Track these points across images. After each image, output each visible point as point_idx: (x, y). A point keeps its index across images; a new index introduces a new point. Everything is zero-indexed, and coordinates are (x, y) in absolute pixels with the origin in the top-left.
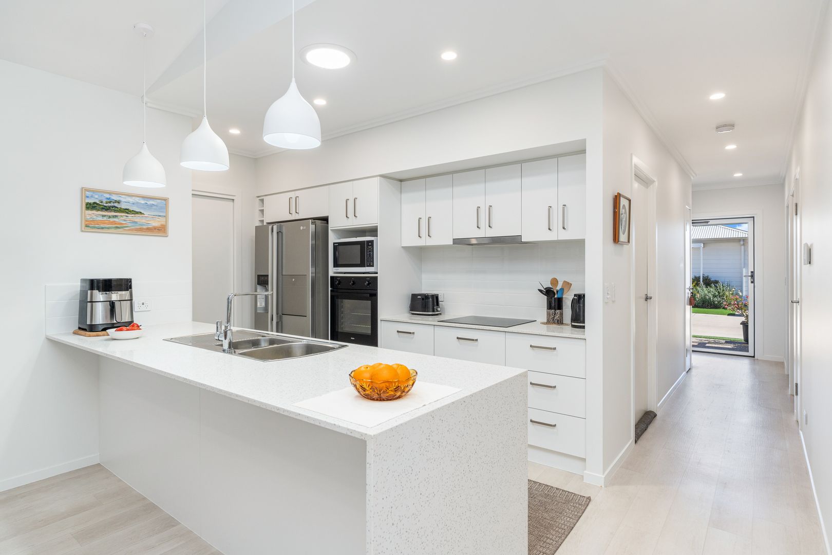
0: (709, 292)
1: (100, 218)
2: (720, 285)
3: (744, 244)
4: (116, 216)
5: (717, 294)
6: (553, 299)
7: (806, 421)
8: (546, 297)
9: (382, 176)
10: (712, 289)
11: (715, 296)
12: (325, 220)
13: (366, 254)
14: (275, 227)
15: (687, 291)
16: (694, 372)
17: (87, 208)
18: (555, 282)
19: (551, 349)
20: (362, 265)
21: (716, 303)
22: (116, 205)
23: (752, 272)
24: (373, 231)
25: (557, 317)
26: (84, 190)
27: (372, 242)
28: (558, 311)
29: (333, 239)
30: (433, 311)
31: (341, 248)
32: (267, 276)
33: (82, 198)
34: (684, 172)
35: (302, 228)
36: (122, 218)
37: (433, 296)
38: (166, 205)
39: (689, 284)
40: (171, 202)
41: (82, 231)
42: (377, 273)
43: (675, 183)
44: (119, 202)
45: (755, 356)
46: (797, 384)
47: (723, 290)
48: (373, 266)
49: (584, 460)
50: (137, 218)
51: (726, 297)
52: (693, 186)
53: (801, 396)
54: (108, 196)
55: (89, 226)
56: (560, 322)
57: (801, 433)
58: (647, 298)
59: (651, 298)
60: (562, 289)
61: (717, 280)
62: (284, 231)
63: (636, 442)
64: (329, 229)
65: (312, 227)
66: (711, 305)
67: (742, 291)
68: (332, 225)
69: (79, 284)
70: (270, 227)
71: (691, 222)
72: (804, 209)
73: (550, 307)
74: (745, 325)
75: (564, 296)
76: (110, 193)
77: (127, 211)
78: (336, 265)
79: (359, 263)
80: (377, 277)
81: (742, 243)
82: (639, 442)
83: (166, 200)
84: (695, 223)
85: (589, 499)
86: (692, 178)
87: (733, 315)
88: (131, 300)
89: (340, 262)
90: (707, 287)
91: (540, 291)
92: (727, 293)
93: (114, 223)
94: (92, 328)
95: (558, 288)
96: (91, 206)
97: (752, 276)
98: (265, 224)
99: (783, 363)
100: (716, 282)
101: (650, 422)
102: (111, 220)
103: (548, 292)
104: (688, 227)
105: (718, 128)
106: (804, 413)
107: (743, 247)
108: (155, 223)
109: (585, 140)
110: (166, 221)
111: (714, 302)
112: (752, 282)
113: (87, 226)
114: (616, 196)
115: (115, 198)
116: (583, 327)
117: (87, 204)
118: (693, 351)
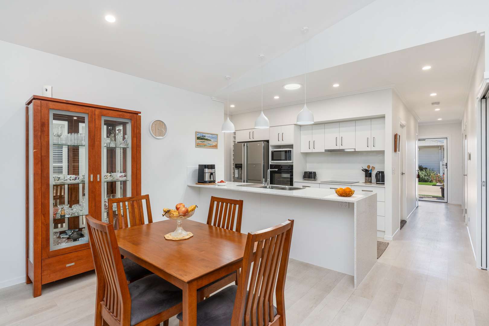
0: (422, 174)
1: (200, 143)
2: (428, 170)
3: (441, 149)
4: (204, 142)
5: (426, 174)
6: (368, 173)
7: (469, 220)
8: (365, 172)
9: (294, 124)
10: (424, 172)
11: (425, 176)
12: (268, 141)
13: (288, 155)
14: (245, 144)
15: (417, 172)
16: (419, 208)
17: (197, 139)
18: (369, 167)
19: (370, 191)
20: (286, 160)
21: (426, 179)
22: (204, 137)
23: (446, 163)
24: (291, 146)
25: (370, 180)
26: (196, 132)
27: (291, 151)
28: (370, 178)
29: (271, 149)
30: (315, 179)
31: (274, 153)
32: (242, 164)
33: (196, 135)
34: (415, 119)
35: (258, 145)
36: (206, 142)
37: (314, 172)
38: (217, 137)
39: (417, 168)
40: (219, 135)
41: (196, 147)
42: (293, 163)
43: (412, 123)
44: (205, 136)
45: (448, 202)
46: (466, 209)
47: (430, 173)
48: (291, 160)
49: (384, 232)
50: (209, 142)
51: (431, 176)
52: (419, 123)
53: (468, 213)
54: (202, 134)
55: (198, 145)
56: (371, 182)
57: (467, 227)
58: (402, 174)
59: (404, 174)
60: (371, 170)
61: (426, 167)
62: (248, 146)
63: (401, 229)
64: (270, 145)
65: (263, 144)
66: (423, 180)
67: (439, 173)
68: (271, 143)
69: (198, 166)
70: (243, 144)
71: (418, 140)
72: (468, 137)
73: (366, 176)
74: (443, 189)
75: (372, 172)
76: (203, 133)
77: (207, 140)
78: (273, 159)
79: (284, 159)
80: (293, 165)
81: (440, 148)
82: (402, 229)
83: (217, 135)
84: (419, 140)
85: (388, 243)
86: (418, 121)
87: (435, 185)
88: (215, 172)
89: (274, 159)
90: (421, 171)
91: (362, 170)
92: (432, 174)
93: (203, 144)
94: (205, 182)
95: (370, 169)
96: (198, 138)
97: (446, 165)
98: (236, 143)
99: (461, 205)
100: (426, 168)
101: (405, 224)
102: (203, 143)
103: (366, 171)
104: (417, 142)
105: (433, 104)
106: (468, 217)
107: (440, 150)
108: (214, 144)
109: (385, 115)
110: (217, 143)
111: (425, 178)
112: (446, 168)
113: (197, 145)
114: (396, 135)
115: (204, 135)
116: (384, 184)
117: (197, 137)
118: (419, 200)
